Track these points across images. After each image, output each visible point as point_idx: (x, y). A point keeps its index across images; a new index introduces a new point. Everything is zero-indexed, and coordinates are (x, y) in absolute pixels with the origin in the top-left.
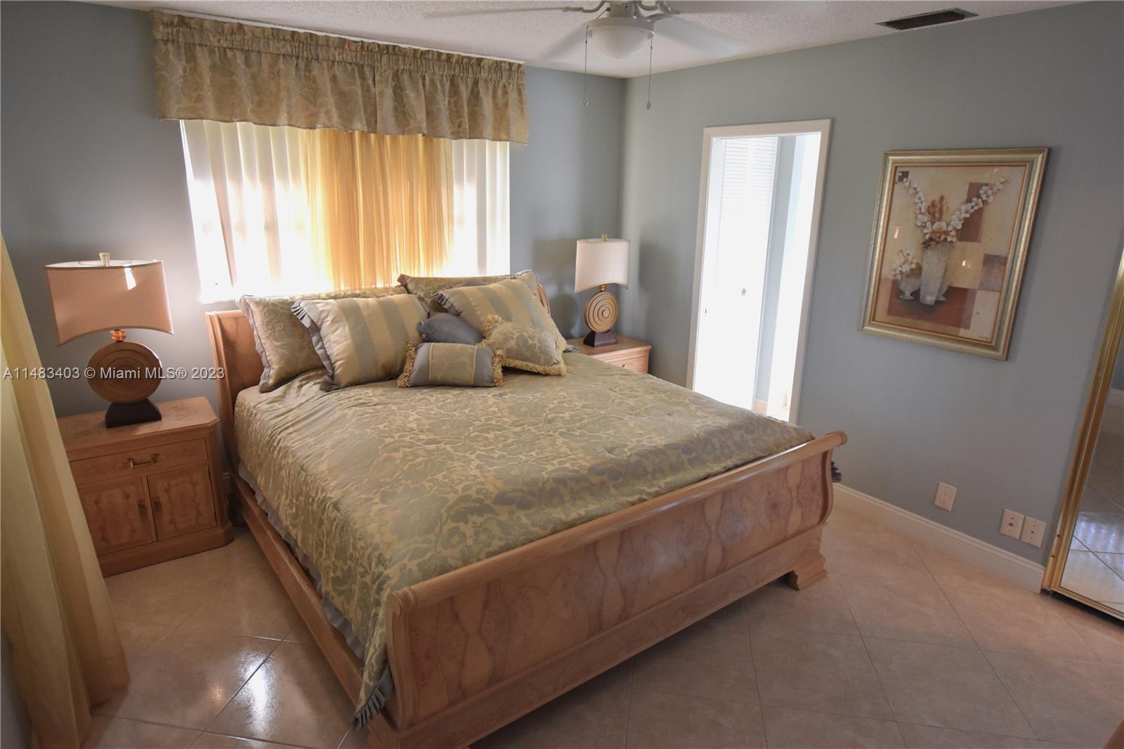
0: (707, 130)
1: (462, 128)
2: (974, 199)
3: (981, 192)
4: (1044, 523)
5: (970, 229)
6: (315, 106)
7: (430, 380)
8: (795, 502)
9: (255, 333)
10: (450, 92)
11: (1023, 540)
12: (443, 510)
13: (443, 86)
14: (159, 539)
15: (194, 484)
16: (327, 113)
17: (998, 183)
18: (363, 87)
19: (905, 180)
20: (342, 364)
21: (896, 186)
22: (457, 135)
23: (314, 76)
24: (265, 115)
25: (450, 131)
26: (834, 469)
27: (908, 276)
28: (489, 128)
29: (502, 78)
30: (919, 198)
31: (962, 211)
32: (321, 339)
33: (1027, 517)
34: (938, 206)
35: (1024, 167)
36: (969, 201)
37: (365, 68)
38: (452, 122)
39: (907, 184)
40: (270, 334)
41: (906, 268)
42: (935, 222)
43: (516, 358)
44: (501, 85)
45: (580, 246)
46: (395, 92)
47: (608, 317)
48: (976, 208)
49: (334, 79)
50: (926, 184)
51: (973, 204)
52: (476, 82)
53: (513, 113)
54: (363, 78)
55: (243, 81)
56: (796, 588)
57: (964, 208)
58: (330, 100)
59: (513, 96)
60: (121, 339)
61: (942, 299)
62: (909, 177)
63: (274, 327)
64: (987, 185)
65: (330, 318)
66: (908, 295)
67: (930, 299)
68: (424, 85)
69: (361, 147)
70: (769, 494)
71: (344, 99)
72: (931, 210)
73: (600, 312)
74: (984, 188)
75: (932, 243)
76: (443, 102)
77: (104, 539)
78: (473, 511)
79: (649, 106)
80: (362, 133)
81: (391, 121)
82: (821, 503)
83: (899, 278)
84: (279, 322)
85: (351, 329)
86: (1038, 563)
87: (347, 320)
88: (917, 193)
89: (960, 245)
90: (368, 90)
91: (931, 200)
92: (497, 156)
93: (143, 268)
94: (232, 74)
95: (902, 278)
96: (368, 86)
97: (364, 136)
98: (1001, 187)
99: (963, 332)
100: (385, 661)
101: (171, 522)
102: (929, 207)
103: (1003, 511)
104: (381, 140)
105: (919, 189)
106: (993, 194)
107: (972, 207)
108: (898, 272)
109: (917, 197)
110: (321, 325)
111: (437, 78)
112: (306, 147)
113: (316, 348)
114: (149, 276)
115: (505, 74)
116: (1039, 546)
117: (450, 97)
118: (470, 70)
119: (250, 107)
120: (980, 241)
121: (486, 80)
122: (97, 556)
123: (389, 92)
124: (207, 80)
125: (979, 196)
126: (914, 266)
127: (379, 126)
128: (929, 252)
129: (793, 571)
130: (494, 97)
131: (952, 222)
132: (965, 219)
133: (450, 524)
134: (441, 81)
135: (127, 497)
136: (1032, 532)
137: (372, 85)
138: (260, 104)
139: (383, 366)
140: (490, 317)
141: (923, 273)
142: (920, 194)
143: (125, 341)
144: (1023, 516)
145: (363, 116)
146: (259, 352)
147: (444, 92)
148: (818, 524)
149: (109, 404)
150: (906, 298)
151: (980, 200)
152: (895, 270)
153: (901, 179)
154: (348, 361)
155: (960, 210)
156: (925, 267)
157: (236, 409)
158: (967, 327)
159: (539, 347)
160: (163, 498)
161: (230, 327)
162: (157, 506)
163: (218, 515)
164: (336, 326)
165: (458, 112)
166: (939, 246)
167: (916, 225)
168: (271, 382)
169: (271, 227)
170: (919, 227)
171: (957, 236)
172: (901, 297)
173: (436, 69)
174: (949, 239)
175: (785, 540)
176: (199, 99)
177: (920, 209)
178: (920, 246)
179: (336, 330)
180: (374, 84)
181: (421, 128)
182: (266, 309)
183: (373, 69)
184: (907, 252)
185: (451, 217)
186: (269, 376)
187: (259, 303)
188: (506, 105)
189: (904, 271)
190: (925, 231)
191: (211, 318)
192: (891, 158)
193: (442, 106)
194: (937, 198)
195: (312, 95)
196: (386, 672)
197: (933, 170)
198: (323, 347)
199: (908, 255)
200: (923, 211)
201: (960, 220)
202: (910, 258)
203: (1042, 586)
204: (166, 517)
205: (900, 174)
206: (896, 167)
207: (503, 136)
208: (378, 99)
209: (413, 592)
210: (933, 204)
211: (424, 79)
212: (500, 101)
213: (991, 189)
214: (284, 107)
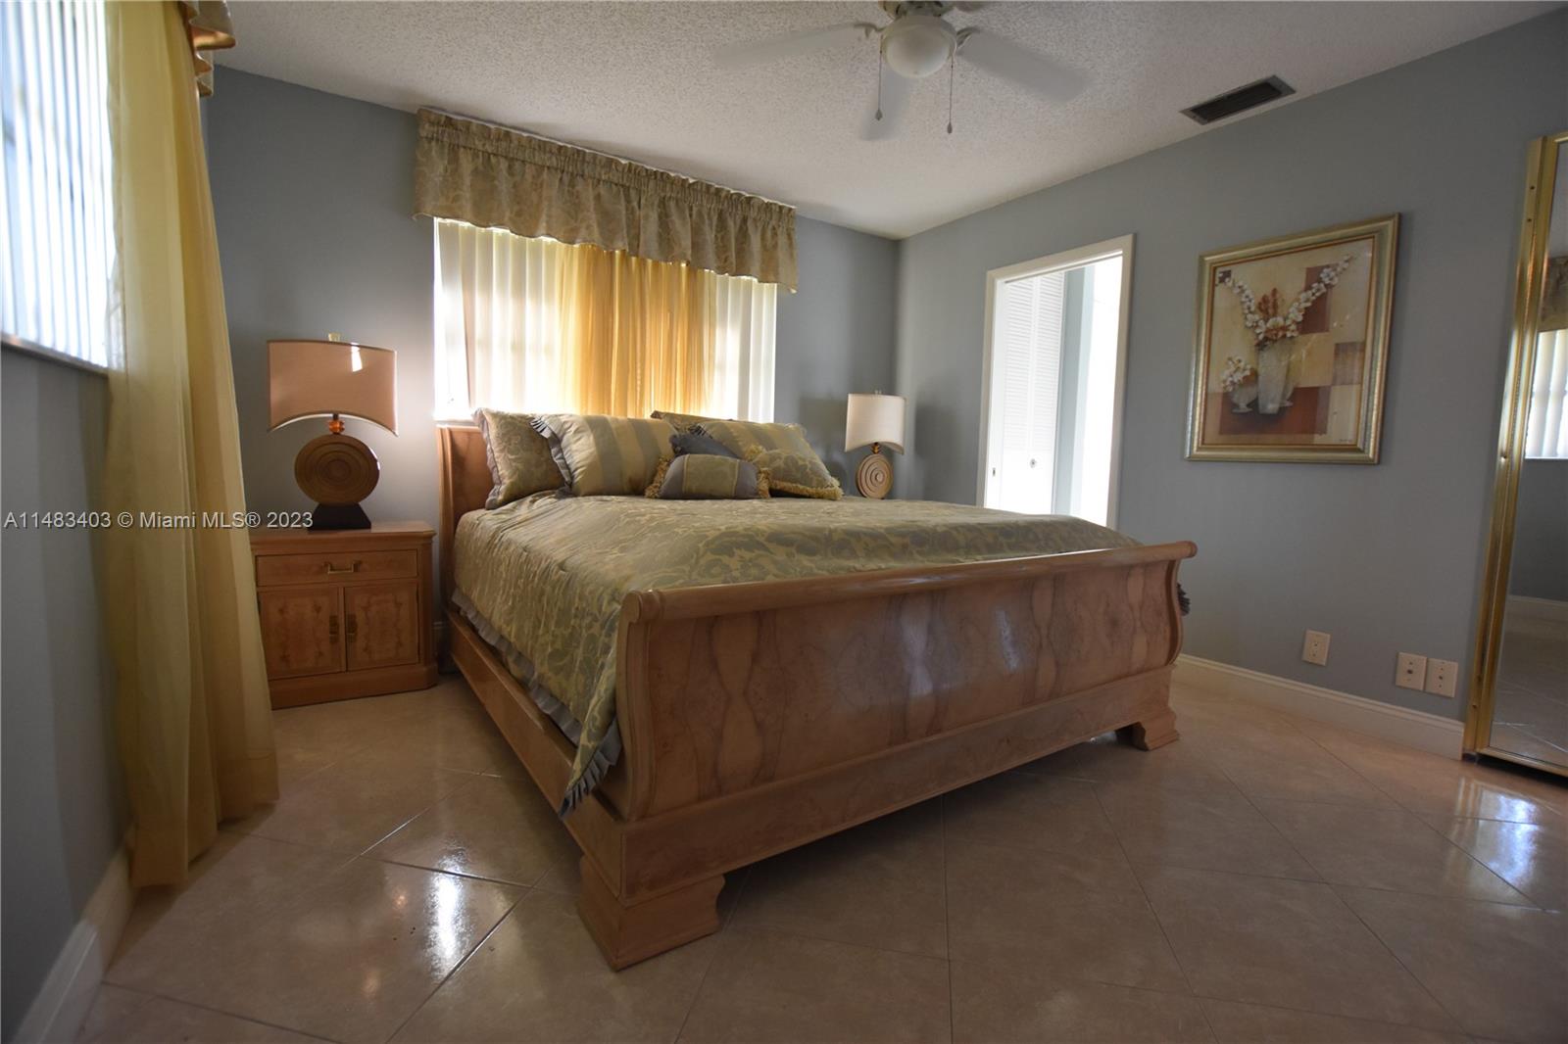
0: (989, 273)
1: (728, 262)
2: (1315, 285)
3: (1322, 275)
4: (1456, 665)
5: (1315, 318)
6: (576, 221)
7: (683, 490)
8: (1138, 624)
9: (489, 446)
10: (717, 226)
11: (1428, 690)
12: (700, 545)
13: (710, 219)
14: (350, 669)
15: (398, 605)
16: (588, 227)
17: (1340, 263)
18: (627, 209)
19: (1227, 280)
20: (582, 472)
21: (1217, 289)
22: (721, 270)
23: (578, 192)
24: (525, 227)
25: (715, 265)
26: (1181, 594)
27: (1241, 385)
28: (756, 265)
29: (771, 218)
30: (1247, 297)
31: (1302, 301)
32: (561, 451)
33: (1431, 660)
34: (1271, 299)
35: (1371, 240)
36: (1308, 288)
37: (631, 191)
38: (719, 258)
39: (1230, 284)
40: (505, 447)
41: (1238, 377)
42: (1268, 319)
43: (784, 479)
44: (770, 227)
45: (853, 401)
46: (660, 217)
47: (881, 483)
48: (1318, 294)
49: (598, 197)
50: (1252, 281)
51: (1314, 291)
52: (745, 220)
53: (781, 254)
54: (628, 201)
55: (504, 185)
56: (1144, 748)
57: (1303, 296)
58: (593, 217)
59: (782, 240)
60: (338, 431)
61: (1288, 404)
62: (1233, 276)
63: (510, 440)
64: (1328, 267)
65: (573, 429)
66: (1243, 407)
67: (1272, 407)
68: (691, 216)
69: (621, 273)
70: (1108, 605)
71: (606, 218)
72: (1263, 307)
73: (874, 475)
74: (1325, 270)
75: (1268, 343)
76: (710, 235)
77: (284, 658)
78: (739, 546)
79: (950, 130)
80: (623, 251)
81: (654, 245)
82: (1168, 634)
83: (1230, 389)
84: (515, 435)
85: (595, 438)
86: (1452, 718)
87: (592, 431)
88: (1243, 291)
89: (1302, 338)
90: (633, 212)
91: (1262, 294)
92: (765, 300)
93: (373, 351)
94: (494, 179)
95: (1234, 389)
96: (633, 208)
97: (625, 257)
98: (1346, 265)
99: (1318, 439)
100: (612, 713)
101: (366, 650)
102: (1260, 304)
103: (1397, 656)
104: (642, 264)
105: (1245, 287)
106: (1337, 275)
107: (1313, 294)
108: (1228, 383)
109: (1244, 295)
110: (563, 436)
111: (705, 211)
112: (563, 266)
113: (554, 459)
114: (379, 364)
115: (775, 216)
116: (1453, 695)
117: (717, 232)
118: (739, 208)
119: (508, 214)
120: (1327, 330)
121: (755, 220)
122: (269, 681)
123: (654, 216)
124: (468, 181)
125: (1320, 281)
126: (1248, 373)
127: (642, 249)
128: (1265, 354)
129: (1138, 725)
130: (763, 238)
131: (1291, 316)
132: (1306, 308)
133: (710, 557)
134: (709, 214)
135: (318, 609)
136: (1441, 678)
137: (636, 207)
138: (519, 214)
139: (631, 481)
140: (753, 447)
141: (1260, 378)
142: (1247, 292)
143: (342, 433)
144: (1425, 658)
145: (625, 235)
146: (491, 467)
147: (711, 225)
148: (1166, 664)
149: (316, 504)
150: (1242, 411)
151: (1322, 285)
152: (1224, 381)
153: (1222, 280)
154: (591, 468)
155: (1298, 300)
156: (1261, 371)
157: (458, 530)
158: (1323, 431)
159: (810, 469)
160: (360, 617)
161: (460, 441)
162: (352, 625)
163: (422, 646)
164: (580, 435)
165: (724, 246)
166: (1277, 345)
167: (1246, 327)
168: (500, 498)
169: (518, 347)
170: (1250, 328)
171: (1298, 329)
172: (1235, 411)
173: (705, 202)
174: (1289, 334)
175: (1127, 675)
176: (456, 199)
177: (1249, 308)
178: (1253, 349)
179: (579, 439)
180: (639, 207)
181: (685, 255)
182: (503, 421)
183: (639, 192)
184: (1238, 358)
185: (711, 357)
186: (500, 491)
187: (496, 415)
188: (775, 246)
189: (1236, 380)
190: (1258, 331)
191: (442, 430)
192: (1207, 259)
193: (708, 237)
194: (1268, 292)
195: (574, 208)
196: (613, 728)
197: (1261, 263)
198: (563, 458)
199: (1240, 361)
200: (1253, 309)
201: (1300, 311)
202: (1242, 364)
203: (1464, 749)
204: (360, 643)
205: (1221, 275)
206: (1215, 269)
207: (772, 278)
208: (642, 222)
209: (660, 593)
210: (1265, 300)
211: (691, 209)
212: (769, 242)
213: (1335, 270)
214: (544, 218)
